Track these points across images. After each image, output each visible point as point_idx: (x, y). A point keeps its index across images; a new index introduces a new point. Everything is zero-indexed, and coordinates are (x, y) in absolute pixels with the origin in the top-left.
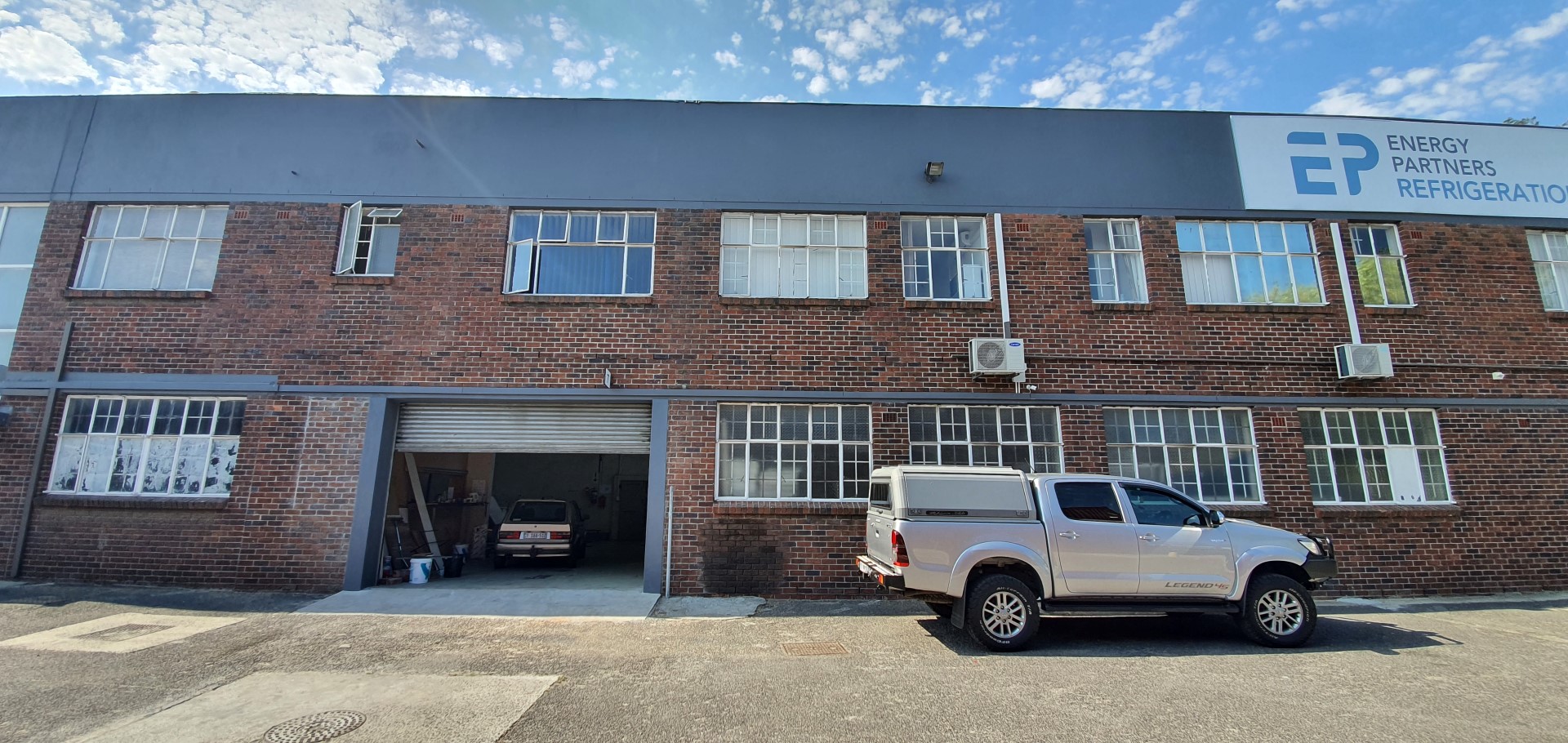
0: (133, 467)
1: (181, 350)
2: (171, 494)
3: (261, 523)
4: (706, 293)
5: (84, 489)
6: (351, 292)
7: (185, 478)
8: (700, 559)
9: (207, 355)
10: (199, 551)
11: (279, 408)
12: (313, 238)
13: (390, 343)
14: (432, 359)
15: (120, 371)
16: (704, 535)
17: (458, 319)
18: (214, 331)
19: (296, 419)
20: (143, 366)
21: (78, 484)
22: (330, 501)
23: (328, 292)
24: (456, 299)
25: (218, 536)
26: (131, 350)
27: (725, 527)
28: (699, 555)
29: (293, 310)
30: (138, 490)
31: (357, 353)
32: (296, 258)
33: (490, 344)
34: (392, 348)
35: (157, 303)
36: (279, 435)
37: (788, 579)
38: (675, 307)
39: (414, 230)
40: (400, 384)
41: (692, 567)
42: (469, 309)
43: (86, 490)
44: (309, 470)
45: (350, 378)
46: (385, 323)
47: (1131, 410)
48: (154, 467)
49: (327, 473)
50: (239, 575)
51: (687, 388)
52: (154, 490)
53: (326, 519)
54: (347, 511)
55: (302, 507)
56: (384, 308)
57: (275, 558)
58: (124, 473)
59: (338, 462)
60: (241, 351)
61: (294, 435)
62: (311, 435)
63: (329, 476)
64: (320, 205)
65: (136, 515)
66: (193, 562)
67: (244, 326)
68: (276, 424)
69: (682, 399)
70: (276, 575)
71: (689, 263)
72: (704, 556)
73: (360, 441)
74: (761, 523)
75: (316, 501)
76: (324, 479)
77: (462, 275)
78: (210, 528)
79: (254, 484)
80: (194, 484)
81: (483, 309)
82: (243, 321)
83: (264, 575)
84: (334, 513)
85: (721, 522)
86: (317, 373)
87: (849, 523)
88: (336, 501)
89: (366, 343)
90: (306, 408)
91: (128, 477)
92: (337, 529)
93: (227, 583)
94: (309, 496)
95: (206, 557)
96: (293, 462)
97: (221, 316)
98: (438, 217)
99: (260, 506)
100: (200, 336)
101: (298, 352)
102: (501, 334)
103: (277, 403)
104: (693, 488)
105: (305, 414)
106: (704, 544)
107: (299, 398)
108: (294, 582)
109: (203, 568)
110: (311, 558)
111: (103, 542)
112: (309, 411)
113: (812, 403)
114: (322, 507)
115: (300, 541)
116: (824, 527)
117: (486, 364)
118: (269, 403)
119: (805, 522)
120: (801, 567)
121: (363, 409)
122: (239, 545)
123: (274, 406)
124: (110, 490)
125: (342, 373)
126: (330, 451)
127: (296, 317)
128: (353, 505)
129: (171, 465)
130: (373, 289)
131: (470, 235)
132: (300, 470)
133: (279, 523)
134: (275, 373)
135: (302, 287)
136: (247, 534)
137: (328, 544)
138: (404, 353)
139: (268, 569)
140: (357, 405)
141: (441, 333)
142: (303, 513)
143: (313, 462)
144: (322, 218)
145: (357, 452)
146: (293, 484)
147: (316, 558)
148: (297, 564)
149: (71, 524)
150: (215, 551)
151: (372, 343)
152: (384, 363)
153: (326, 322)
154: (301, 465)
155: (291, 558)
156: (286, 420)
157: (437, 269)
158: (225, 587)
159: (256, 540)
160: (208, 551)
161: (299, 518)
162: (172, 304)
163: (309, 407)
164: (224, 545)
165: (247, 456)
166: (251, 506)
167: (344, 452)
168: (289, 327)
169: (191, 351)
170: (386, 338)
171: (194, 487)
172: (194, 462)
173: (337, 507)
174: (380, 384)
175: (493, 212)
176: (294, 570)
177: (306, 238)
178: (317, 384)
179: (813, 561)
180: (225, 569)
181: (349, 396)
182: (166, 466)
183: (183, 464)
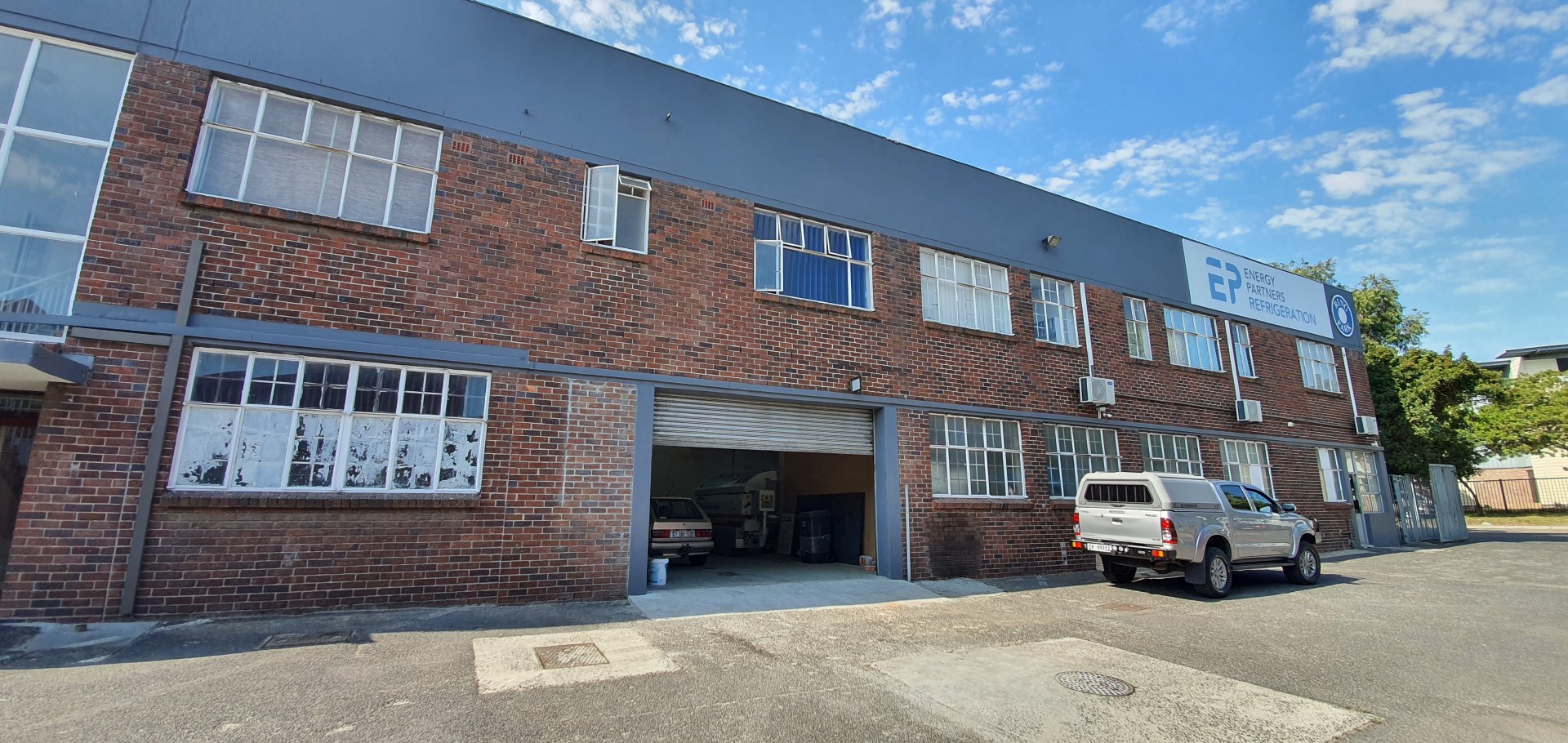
0: (326, 453)
1: (393, 305)
2: (389, 489)
3: (525, 524)
4: (914, 315)
5: (239, 481)
6: (605, 265)
7: (410, 469)
8: (926, 548)
9: (432, 316)
10: (446, 560)
11: (534, 389)
12: (555, 194)
13: (651, 327)
14: (695, 349)
15: (297, 322)
16: (928, 527)
17: (717, 310)
18: (439, 286)
19: (557, 403)
20: (335, 319)
21: (229, 475)
22: (605, 498)
23: (578, 261)
24: (714, 289)
25: (470, 541)
26: (313, 295)
27: (941, 520)
28: (926, 544)
29: (540, 275)
30: (338, 484)
31: (618, 334)
32: (536, 213)
33: (748, 340)
34: (654, 333)
35: (351, 238)
36: (538, 420)
37: (984, 562)
38: (894, 324)
39: (666, 208)
40: (666, 373)
41: (922, 555)
42: (726, 301)
43: (244, 484)
44: (576, 462)
45: (612, 361)
46: (644, 304)
47: (1149, 434)
48: (360, 453)
49: (598, 467)
50: (503, 586)
51: (908, 398)
52: (363, 485)
53: (600, 517)
54: (623, 508)
55: (571, 504)
56: (643, 288)
57: (546, 563)
58: (312, 461)
59: (608, 454)
60: (478, 316)
61: (554, 422)
62: (576, 423)
63: (601, 469)
64: (561, 158)
65: (343, 517)
66: (437, 574)
67: (478, 285)
68: (532, 407)
69: (905, 408)
70: (549, 584)
71: (901, 287)
72: (929, 545)
73: (629, 432)
74: (965, 516)
75: (588, 498)
76: (594, 473)
77: (716, 265)
78: (458, 531)
79: (511, 478)
80: (423, 476)
81: (739, 303)
82: (477, 279)
83: (534, 584)
84: (610, 511)
85: (939, 516)
86: (575, 352)
87: (1017, 515)
88: (610, 498)
89: (626, 324)
90: (567, 392)
91: (317, 467)
92: (614, 528)
93: (487, 596)
94: (580, 491)
95: (455, 566)
96: (557, 453)
97: (447, 269)
98: (688, 199)
99: (522, 504)
100: (420, 290)
101: (551, 325)
102: (758, 331)
103: (531, 383)
104: (918, 486)
105: (565, 398)
106: (929, 535)
107: (558, 380)
108: (570, 589)
109: (454, 581)
110: (588, 562)
111: (291, 555)
112: (570, 395)
113: (985, 417)
114: (596, 504)
115: (574, 543)
116: (1002, 519)
117: (746, 360)
118: (521, 382)
119: (991, 515)
120: (991, 552)
121: (630, 397)
122: (499, 551)
123: (528, 386)
124: (289, 484)
125: (604, 355)
126: (599, 442)
127: (544, 284)
128: (630, 502)
129: (387, 453)
130: (630, 265)
131: (721, 225)
132: (566, 462)
133: (548, 524)
134: (525, 347)
135: (548, 250)
136: (508, 537)
137: (606, 545)
138: (667, 340)
139: (539, 577)
140: (624, 392)
141: (702, 323)
142: (574, 511)
143: (580, 453)
144: (564, 174)
145: (628, 444)
146: (561, 478)
147: (594, 562)
148: (573, 569)
149: (227, 534)
150: (468, 559)
151: (632, 325)
152: (648, 349)
153: (579, 295)
154: (567, 457)
155: (565, 562)
156: (542, 402)
157: (692, 255)
158: (484, 601)
159: (520, 544)
160: (459, 559)
161: (570, 517)
162: (374, 242)
163: (570, 390)
164: (478, 552)
165: (499, 444)
166: (509, 504)
167: (615, 443)
168: (536, 294)
169: (408, 307)
170: (647, 321)
171: (424, 480)
172: (421, 449)
173: (613, 505)
174: (645, 371)
175: (741, 205)
176: (569, 576)
177: (548, 192)
178: (575, 364)
179: (998, 547)
180: (482, 580)
181: (615, 382)
182: (380, 453)
183: (405, 451)
